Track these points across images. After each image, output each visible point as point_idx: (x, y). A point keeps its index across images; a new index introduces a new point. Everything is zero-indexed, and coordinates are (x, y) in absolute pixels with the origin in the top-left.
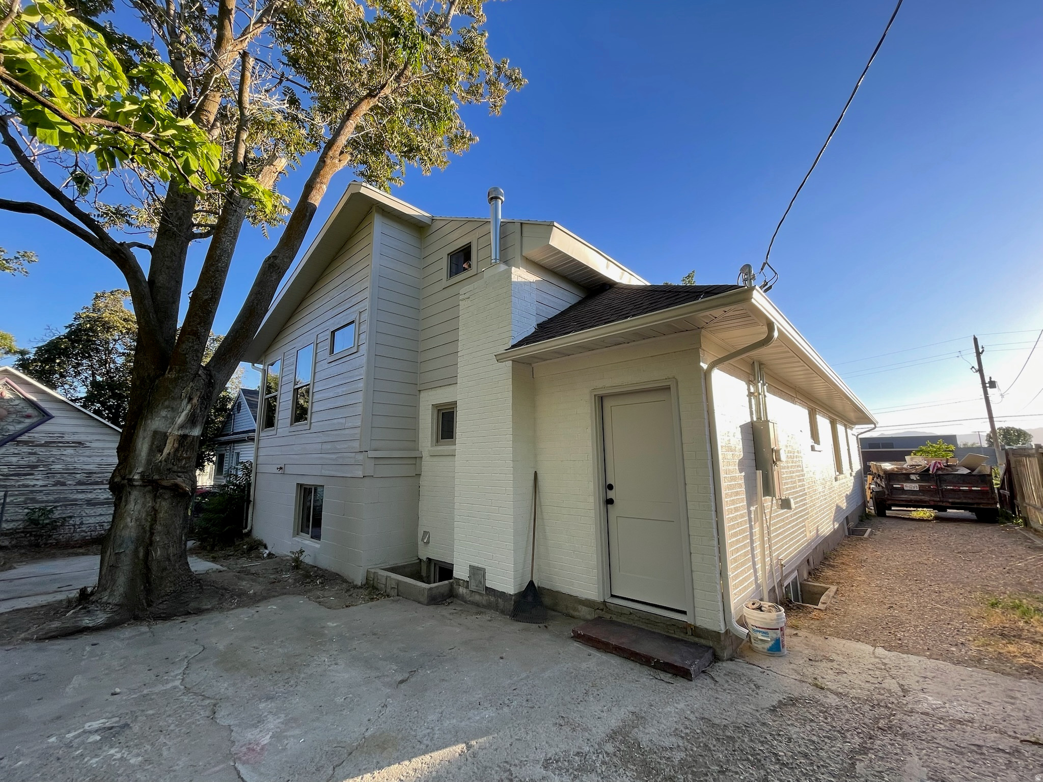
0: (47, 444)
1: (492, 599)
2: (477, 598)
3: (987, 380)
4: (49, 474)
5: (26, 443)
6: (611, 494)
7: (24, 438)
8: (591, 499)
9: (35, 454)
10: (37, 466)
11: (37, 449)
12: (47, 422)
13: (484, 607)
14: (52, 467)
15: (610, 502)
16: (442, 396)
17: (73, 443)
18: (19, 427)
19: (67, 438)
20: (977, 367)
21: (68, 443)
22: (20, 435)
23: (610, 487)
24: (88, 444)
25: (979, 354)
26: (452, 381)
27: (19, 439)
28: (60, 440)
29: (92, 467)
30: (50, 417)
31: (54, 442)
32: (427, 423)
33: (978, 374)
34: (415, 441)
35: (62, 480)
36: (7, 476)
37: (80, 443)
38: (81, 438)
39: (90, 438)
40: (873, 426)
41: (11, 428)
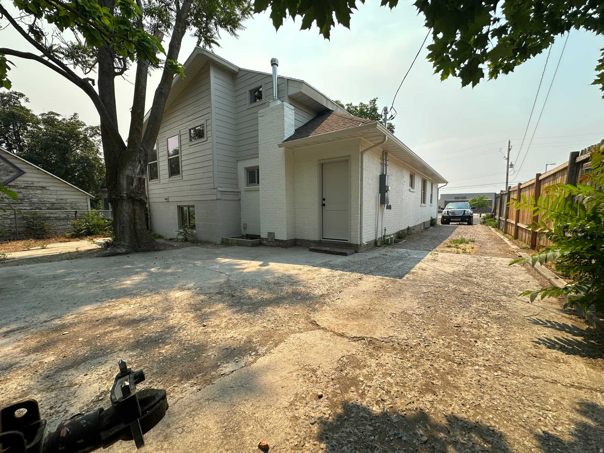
0: (25, 188)
1: (278, 243)
2: (271, 244)
3: (510, 164)
4: (31, 204)
5: (14, 187)
6: (324, 202)
7: (12, 184)
8: (317, 204)
9: (20, 192)
10: (24, 199)
11: (21, 190)
12: (23, 175)
13: (274, 246)
14: (32, 200)
15: (324, 205)
16: (250, 163)
17: (40, 187)
18: (8, 178)
19: (35, 185)
20: (507, 157)
21: (37, 187)
22: (9, 182)
23: (324, 199)
24: (48, 188)
25: (509, 150)
26: (256, 156)
27: (9, 184)
28: (32, 185)
29: (53, 200)
30: (24, 173)
31: (29, 187)
32: (242, 176)
33: (506, 161)
34: (237, 185)
35: (39, 207)
36: (9, 204)
37: (43, 187)
38: (44, 185)
39: (48, 185)
40: (446, 184)
41: (4, 178)
